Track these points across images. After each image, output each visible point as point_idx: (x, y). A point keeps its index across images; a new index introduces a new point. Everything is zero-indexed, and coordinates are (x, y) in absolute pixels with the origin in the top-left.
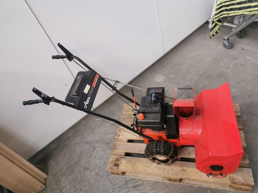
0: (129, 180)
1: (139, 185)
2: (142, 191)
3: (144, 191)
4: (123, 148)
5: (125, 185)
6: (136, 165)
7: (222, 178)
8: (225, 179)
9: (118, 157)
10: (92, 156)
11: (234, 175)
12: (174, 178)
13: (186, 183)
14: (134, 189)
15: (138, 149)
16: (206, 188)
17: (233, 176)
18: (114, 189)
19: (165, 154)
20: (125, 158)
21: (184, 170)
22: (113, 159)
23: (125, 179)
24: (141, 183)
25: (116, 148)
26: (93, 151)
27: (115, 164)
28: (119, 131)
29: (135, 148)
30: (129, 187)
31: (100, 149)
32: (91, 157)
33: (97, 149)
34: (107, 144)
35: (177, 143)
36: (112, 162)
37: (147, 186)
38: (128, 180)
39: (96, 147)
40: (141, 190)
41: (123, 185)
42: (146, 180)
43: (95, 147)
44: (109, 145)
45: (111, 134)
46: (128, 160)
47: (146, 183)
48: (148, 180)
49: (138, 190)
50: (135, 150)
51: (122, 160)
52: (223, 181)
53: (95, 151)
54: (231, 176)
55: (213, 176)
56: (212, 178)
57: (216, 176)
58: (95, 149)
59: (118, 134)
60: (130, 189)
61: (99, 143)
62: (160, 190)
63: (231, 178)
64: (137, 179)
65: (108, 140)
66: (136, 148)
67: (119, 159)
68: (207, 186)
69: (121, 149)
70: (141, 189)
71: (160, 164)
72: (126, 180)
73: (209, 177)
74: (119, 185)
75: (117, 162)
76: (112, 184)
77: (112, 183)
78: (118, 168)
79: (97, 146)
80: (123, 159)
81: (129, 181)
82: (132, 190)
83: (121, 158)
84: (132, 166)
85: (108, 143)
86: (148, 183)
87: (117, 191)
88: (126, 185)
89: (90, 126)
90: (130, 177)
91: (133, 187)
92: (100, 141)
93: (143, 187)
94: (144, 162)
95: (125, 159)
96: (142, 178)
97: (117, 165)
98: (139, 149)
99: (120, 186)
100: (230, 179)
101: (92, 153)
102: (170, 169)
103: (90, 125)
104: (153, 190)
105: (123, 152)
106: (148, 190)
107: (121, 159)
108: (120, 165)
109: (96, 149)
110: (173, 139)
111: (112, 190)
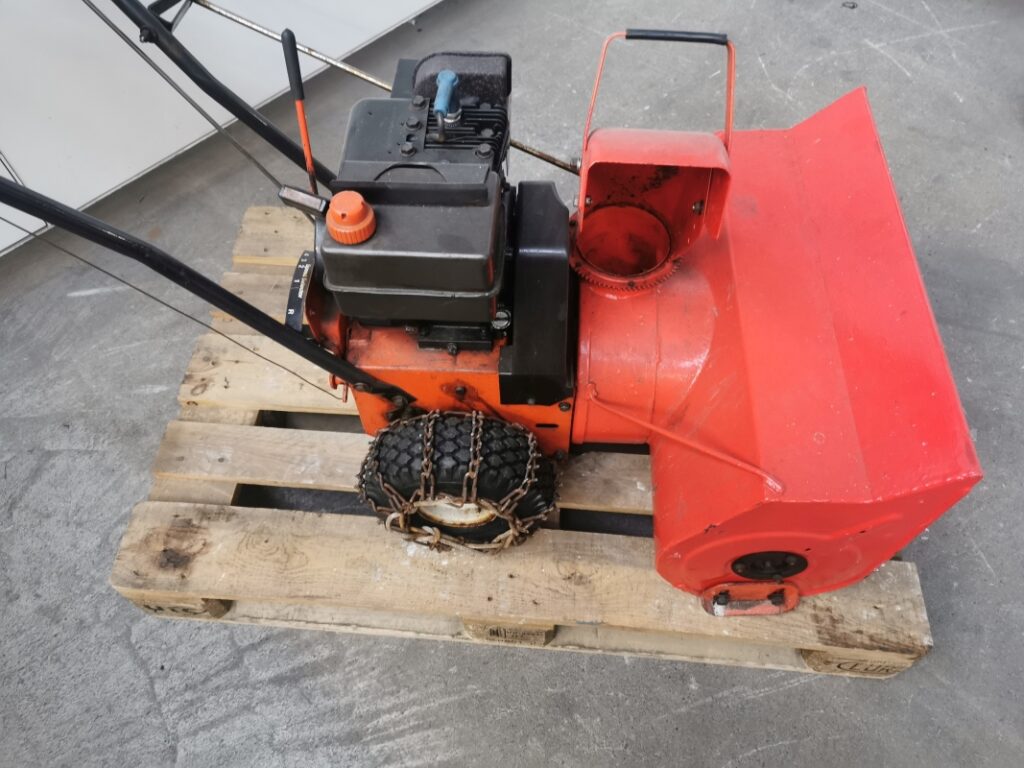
0: (257, 640)
1: (315, 670)
2: (330, 703)
3: (344, 701)
4: (228, 456)
5: (225, 669)
6: (303, 553)
7: (777, 618)
8: (791, 622)
9: (186, 509)
10: (27, 507)
11: (835, 599)
12: (521, 623)
13: (582, 646)
14: (283, 691)
15: (317, 464)
16: (679, 666)
17: (829, 605)
18: (153, 696)
19: (486, 491)
20: (233, 514)
21: (581, 577)
22: (158, 524)
23: (231, 638)
24: (326, 653)
25: (182, 459)
26: (36, 473)
27: (165, 551)
28: (207, 359)
29: (303, 461)
30: (252, 679)
31: (83, 463)
32: (15, 513)
33: (60, 463)
34: (126, 434)
35: (554, 426)
36: (146, 541)
37: (363, 672)
38: (246, 643)
39: (57, 453)
40: (326, 695)
41: (217, 674)
42: (358, 639)
43: (50, 454)
44: (143, 440)
45: (155, 381)
46: (253, 526)
47: (357, 653)
48: (368, 638)
49: (306, 697)
50: (303, 469)
51: (212, 530)
52: (780, 632)
53: (46, 477)
54: (820, 603)
55: (732, 607)
56: (728, 616)
57: (747, 607)
58: (48, 466)
59: (199, 376)
60: (260, 694)
61: (80, 429)
62: (434, 688)
63: (822, 615)
64: (305, 637)
65: (139, 415)
66: (309, 459)
67: (195, 522)
68: (685, 658)
69: (208, 467)
70: (323, 687)
71: (447, 548)
72: (234, 643)
73: (711, 612)
74: (189, 674)
75: (182, 539)
76: (147, 672)
77: (143, 664)
78: (183, 577)
79: (63, 445)
80: (222, 522)
81: (253, 647)
82: (267, 701)
83: (205, 515)
84: (277, 561)
85: (135, 432)
86: (367, 653)
87: (172, 707)
88: (236, 673)
89: (25, 326)
90: (263, 622)
91: (278, 681)
92: (82, 415)
93: (339, 676)
94: (348, 538)
95: (234, 520)
96: (333, 628)
97: (175, 560)
98: (322, 467)
99: (198, 678)
100: (816, 618)
101: (25, 489)
102: (504, 577)
103: (24, 321)
104: (392, 694)
105: (222, 484)
106: (365, 694)
107: (205, 523)
108: (199, 558)
109: (53, 466)
110: (537, 403)
111: (142, 705)
